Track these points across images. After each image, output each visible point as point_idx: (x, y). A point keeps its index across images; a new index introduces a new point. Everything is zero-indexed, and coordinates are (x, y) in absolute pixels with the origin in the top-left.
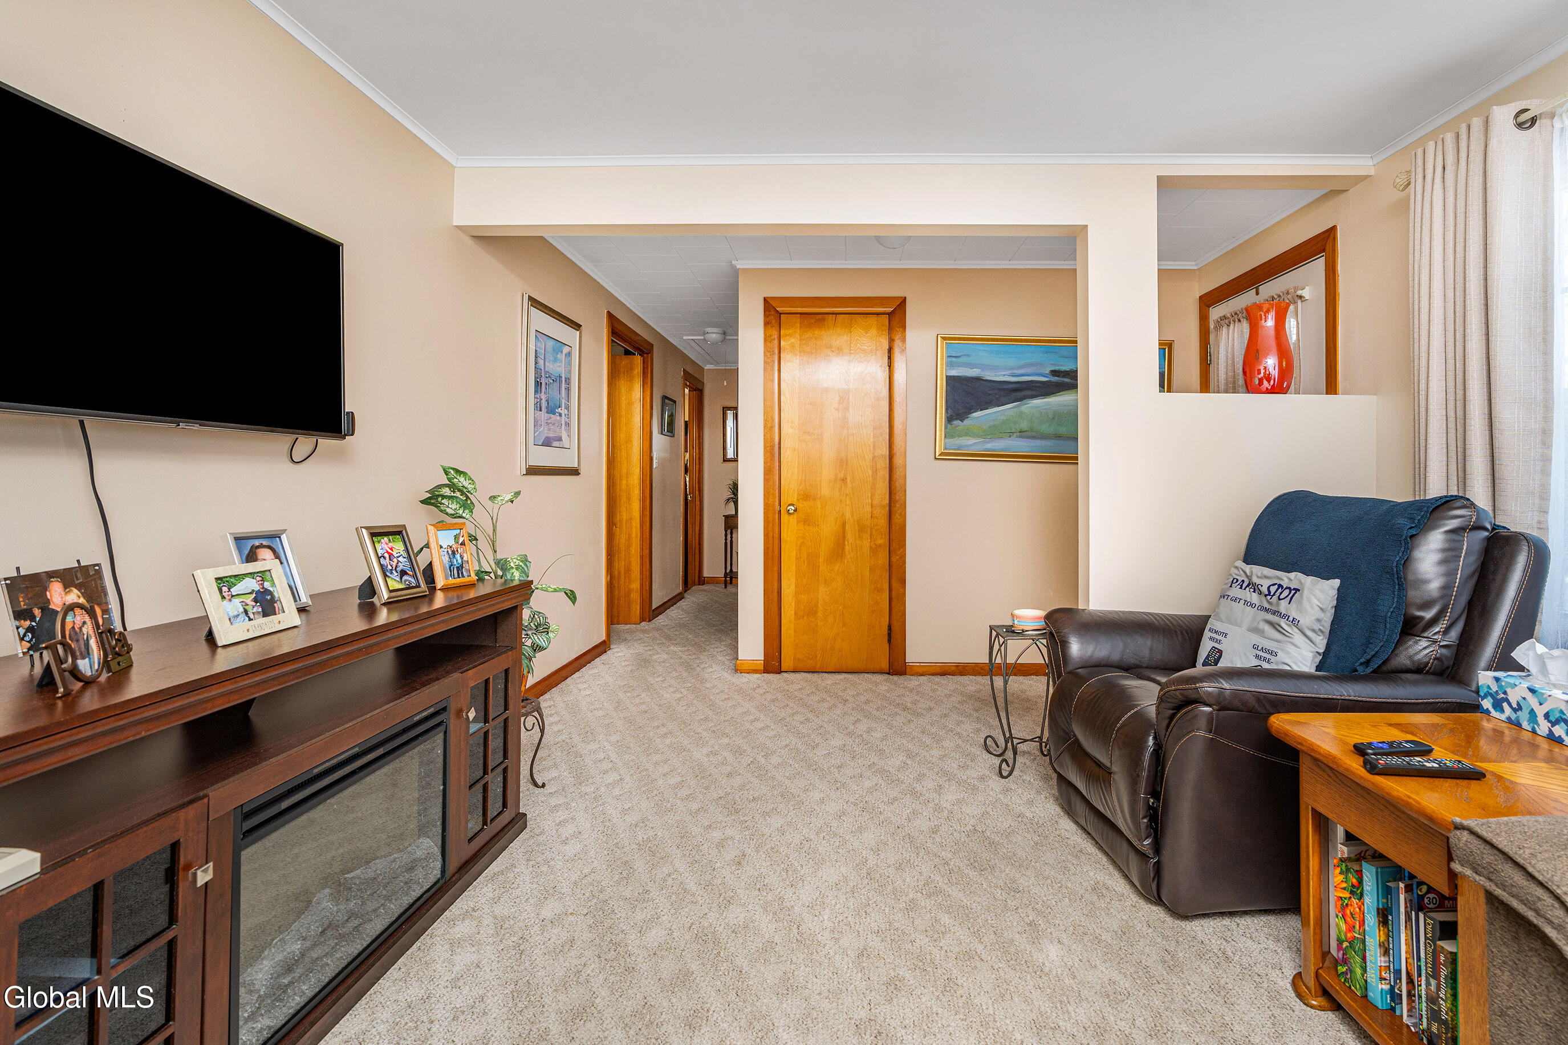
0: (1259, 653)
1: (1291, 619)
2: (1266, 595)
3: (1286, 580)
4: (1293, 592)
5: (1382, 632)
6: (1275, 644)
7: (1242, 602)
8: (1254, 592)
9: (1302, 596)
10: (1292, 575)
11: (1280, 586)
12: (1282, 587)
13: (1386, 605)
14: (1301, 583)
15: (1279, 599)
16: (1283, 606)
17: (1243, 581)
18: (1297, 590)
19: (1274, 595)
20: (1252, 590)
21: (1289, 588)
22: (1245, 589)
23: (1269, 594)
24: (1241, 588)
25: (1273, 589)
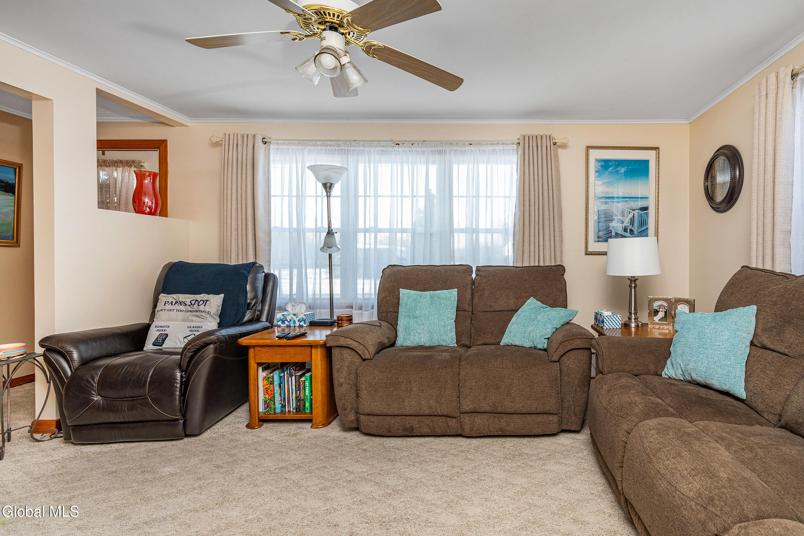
0: (191, 329)
1: (207, 312)
2: (189, 306)
3: (199, 297)
4: (205, 302)
5: (242, 310)
6: (201, 323)
7: (175, 311)
8: (181, 305)
9: (210, 302)
10: (202, 295)
11: (196, 300)
12: (198, 301)
13: (242, 301)
14: (209, 298)
15: (198, 305)
16: (202, 308)
17: (172, 302)
18: (207, 301)
19: (194, 304)
20: (179, 305)
21: (203, 300)
22: (174, 305)
23: (192, 304)
24: (172, 305)
25: (193, 302)
